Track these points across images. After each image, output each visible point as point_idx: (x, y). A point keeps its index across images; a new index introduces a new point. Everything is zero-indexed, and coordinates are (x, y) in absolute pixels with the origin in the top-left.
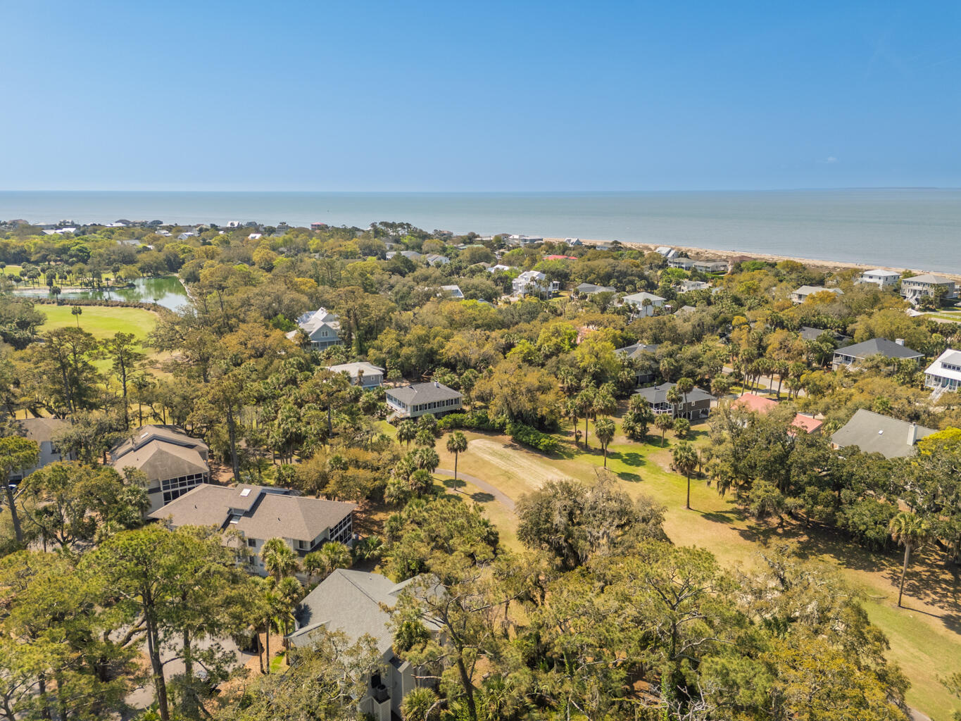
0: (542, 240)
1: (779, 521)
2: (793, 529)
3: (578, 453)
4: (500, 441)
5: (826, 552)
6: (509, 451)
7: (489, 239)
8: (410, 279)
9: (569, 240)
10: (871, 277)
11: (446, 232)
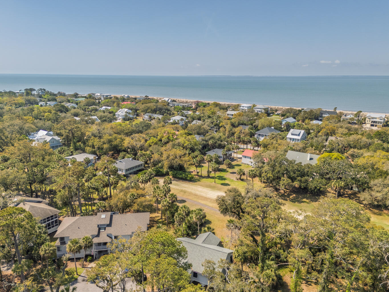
0: (111, 95)
3: (200, 179)
6: (175, 182)
10: (243, 107)
11: (61, 93)
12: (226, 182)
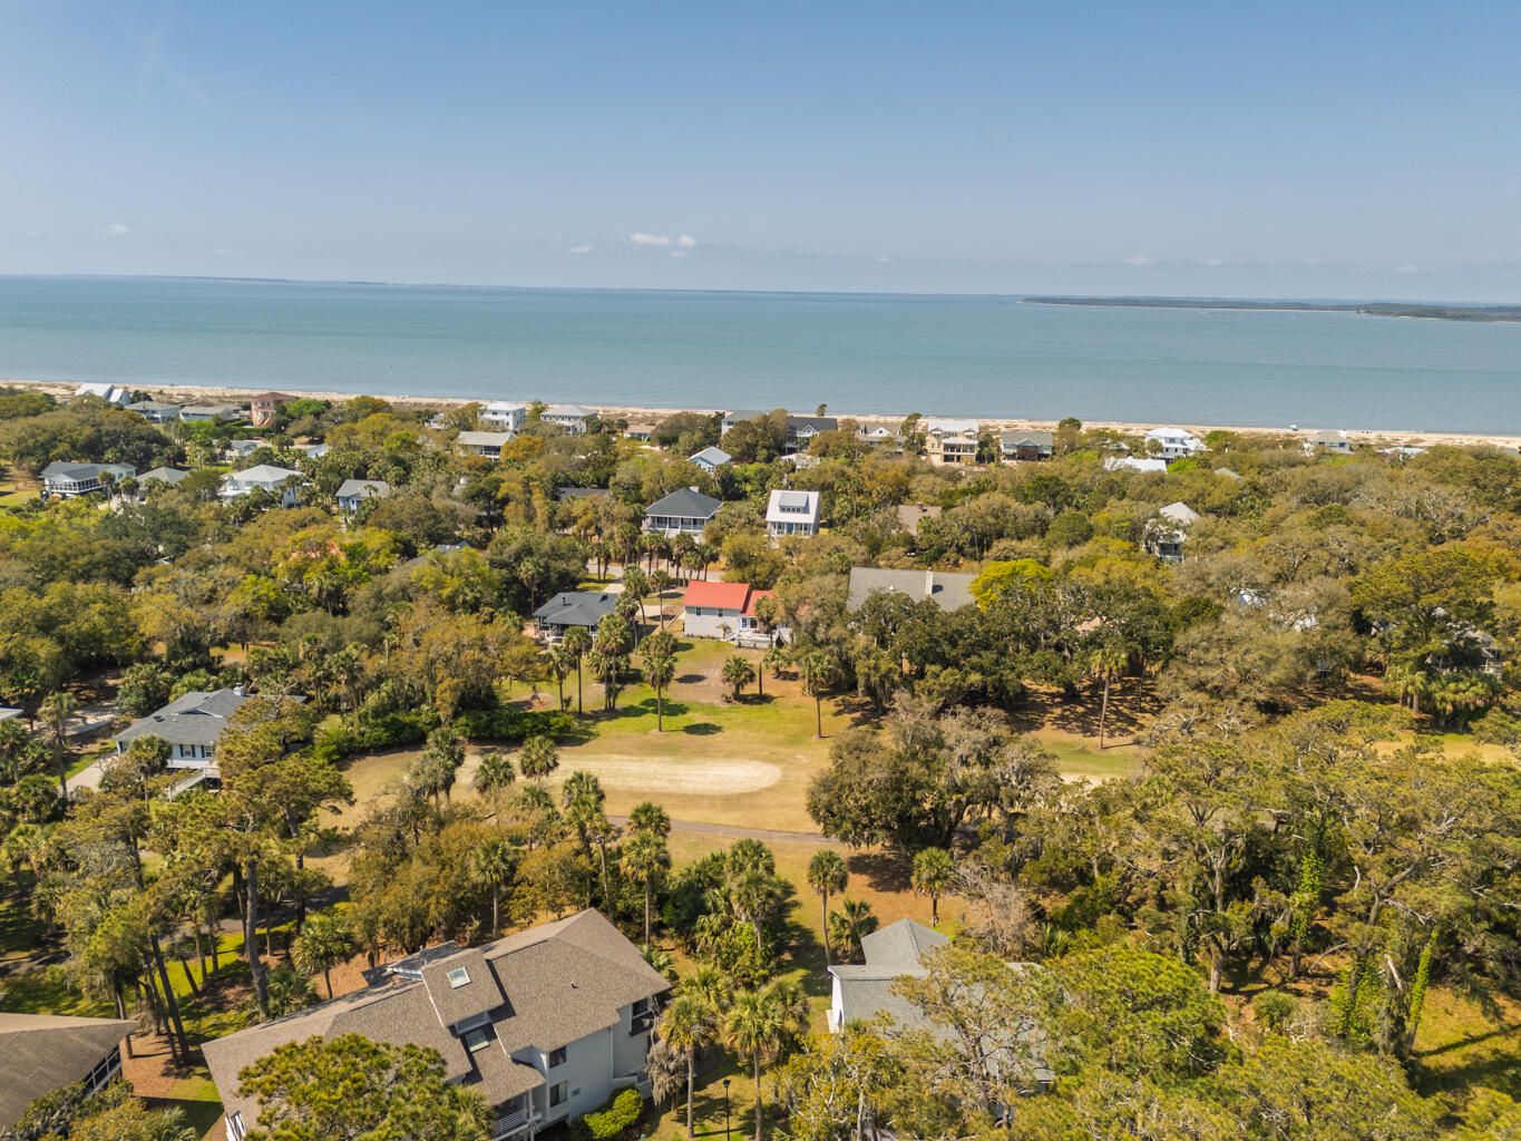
10: (495, 413)
12: (697, 718)
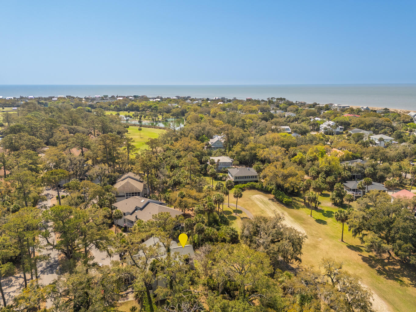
0: (349, 107)
1: (388, 256)
2: (394, 261)
3: (303, 207)
4: (268, 197)
5: (406, 276)
6: (270, 202)
7: (322, 106)
8: (270, 123)
9: (363, 107)
11: (303, 102)
